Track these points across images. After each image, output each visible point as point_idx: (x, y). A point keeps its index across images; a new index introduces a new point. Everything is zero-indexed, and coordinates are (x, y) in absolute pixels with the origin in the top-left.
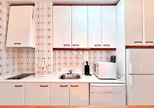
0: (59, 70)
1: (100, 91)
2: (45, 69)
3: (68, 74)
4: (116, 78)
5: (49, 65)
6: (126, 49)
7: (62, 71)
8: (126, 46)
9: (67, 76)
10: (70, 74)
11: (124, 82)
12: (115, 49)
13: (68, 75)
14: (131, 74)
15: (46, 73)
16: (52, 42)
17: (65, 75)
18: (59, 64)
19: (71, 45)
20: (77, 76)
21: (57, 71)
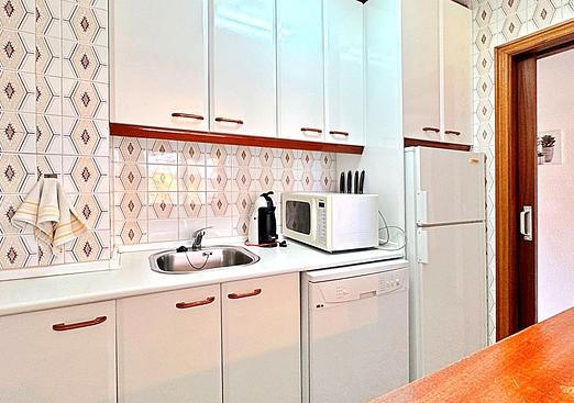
0: (131, 235)
1: (345, 294)
2: (66, 236)
3: (182, 249)
4: (376, 245)
5: (87, 212)
6: (407, 149)
7: (144, 238)
8: (405, 139)
9: (179, 259)
10: (194, 248)
12: (359, 150)
13: (182, 254)
14: (424, 226)
15: (69, 255)
17: (170, 254)
18: (131, 206)
19: (206, 117)
20: (227, 254)
21: (118, 241)
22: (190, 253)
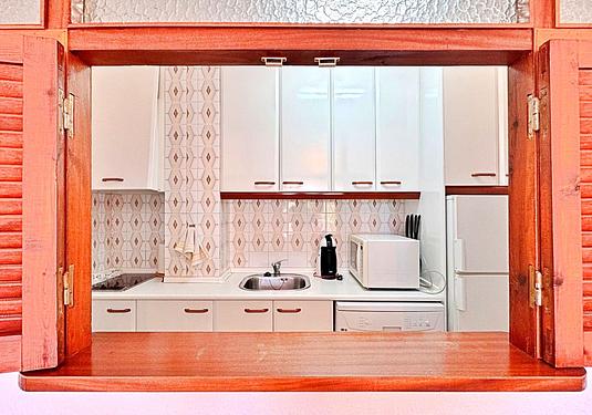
0: (239, 262)
1: (368, 324)
2: (197, 260)
3: (267, 275)
4: (417, 287)
5: (208, 247)
6: (448, 197)
7: (247, 265)
8: (447, 187)
9: (263, 281)
10: (275, 275)
11: (442, 296)
12: (416, 195)
13: (267, 278)
14: (460, 273)
15: (200, 272)
16: (217, 172)
18: (239, 242)
19: (277, 183)
20: (296, 280)
21: (231, 265)
22: (271, 278)
